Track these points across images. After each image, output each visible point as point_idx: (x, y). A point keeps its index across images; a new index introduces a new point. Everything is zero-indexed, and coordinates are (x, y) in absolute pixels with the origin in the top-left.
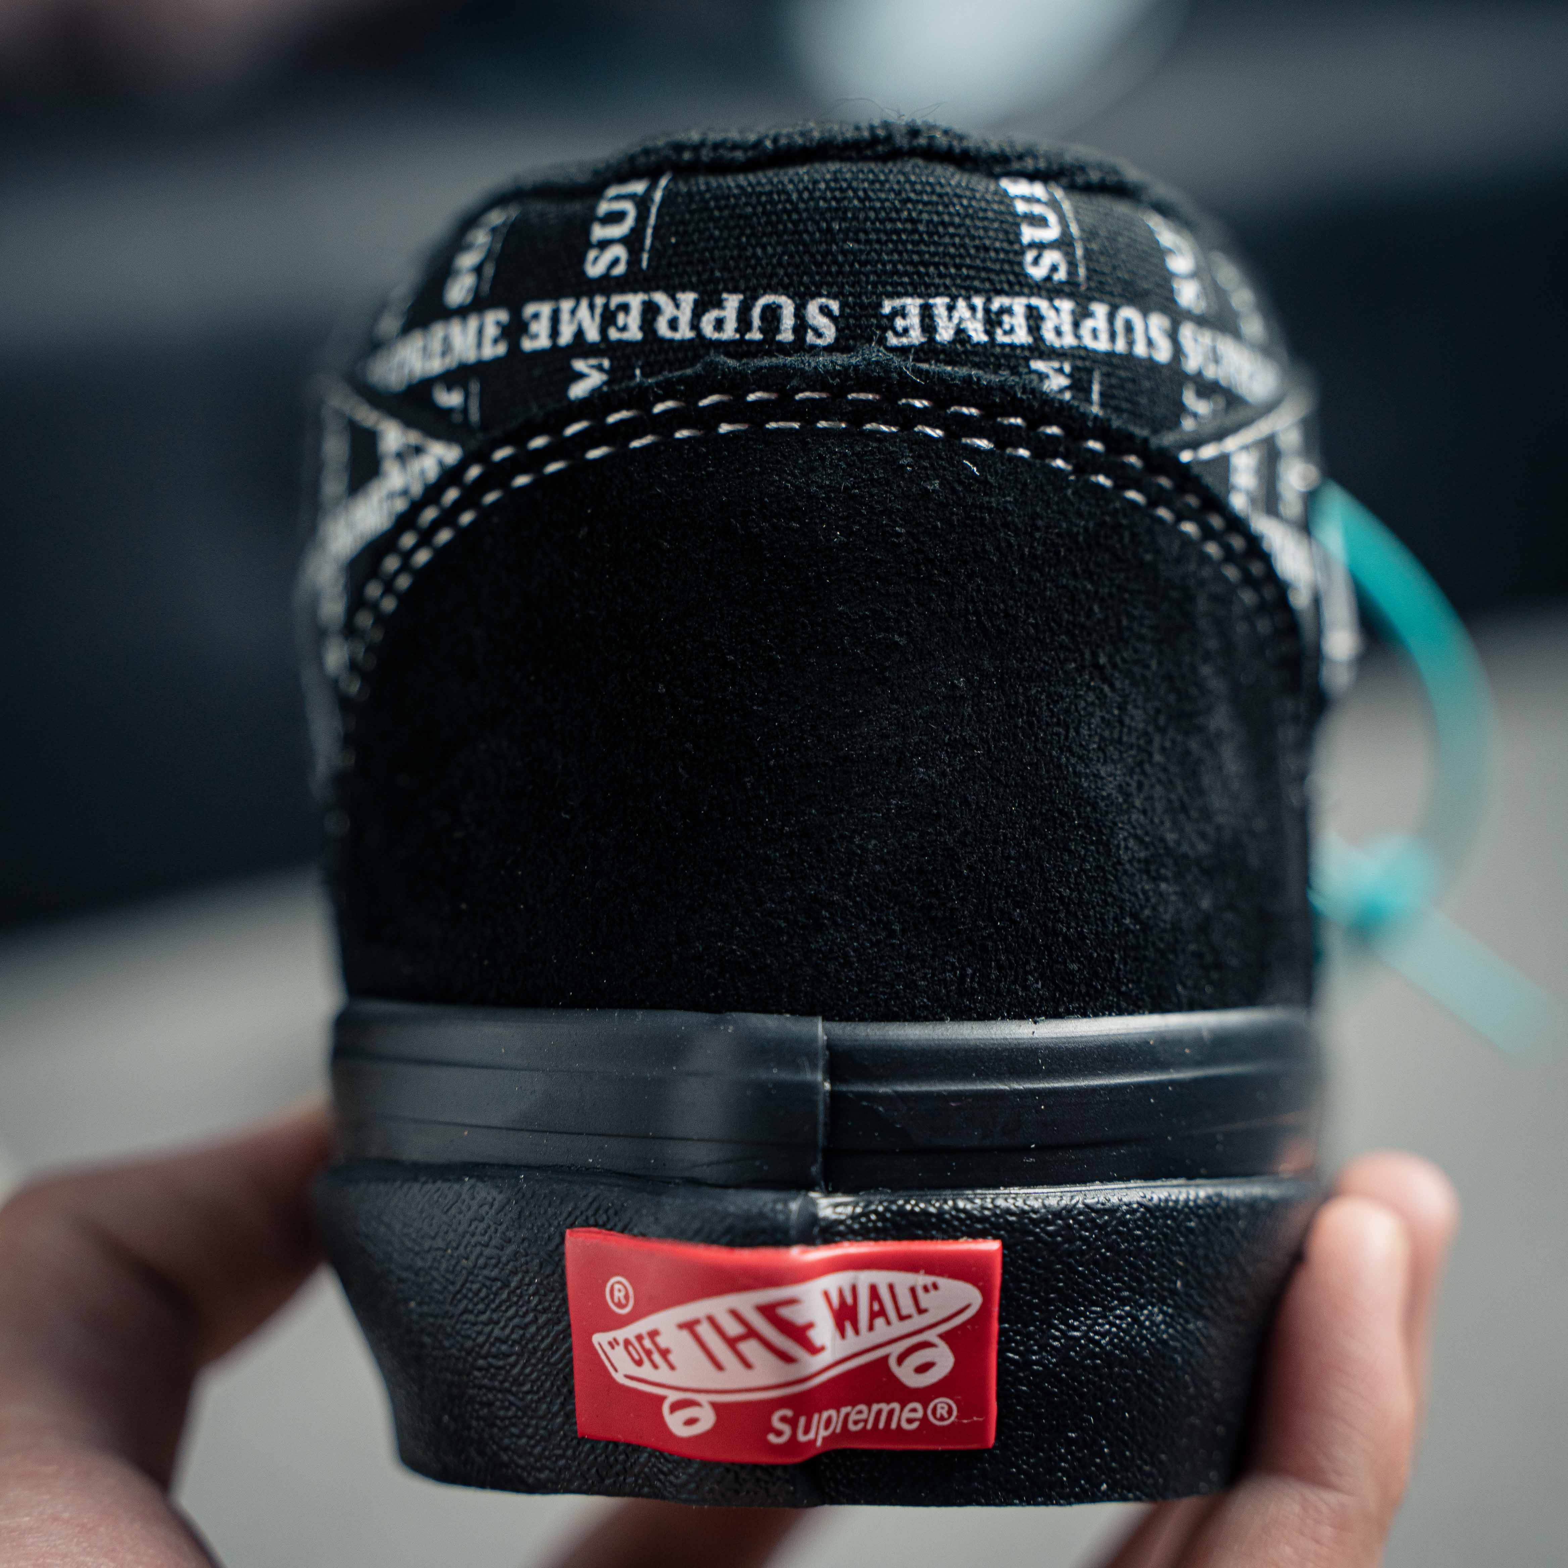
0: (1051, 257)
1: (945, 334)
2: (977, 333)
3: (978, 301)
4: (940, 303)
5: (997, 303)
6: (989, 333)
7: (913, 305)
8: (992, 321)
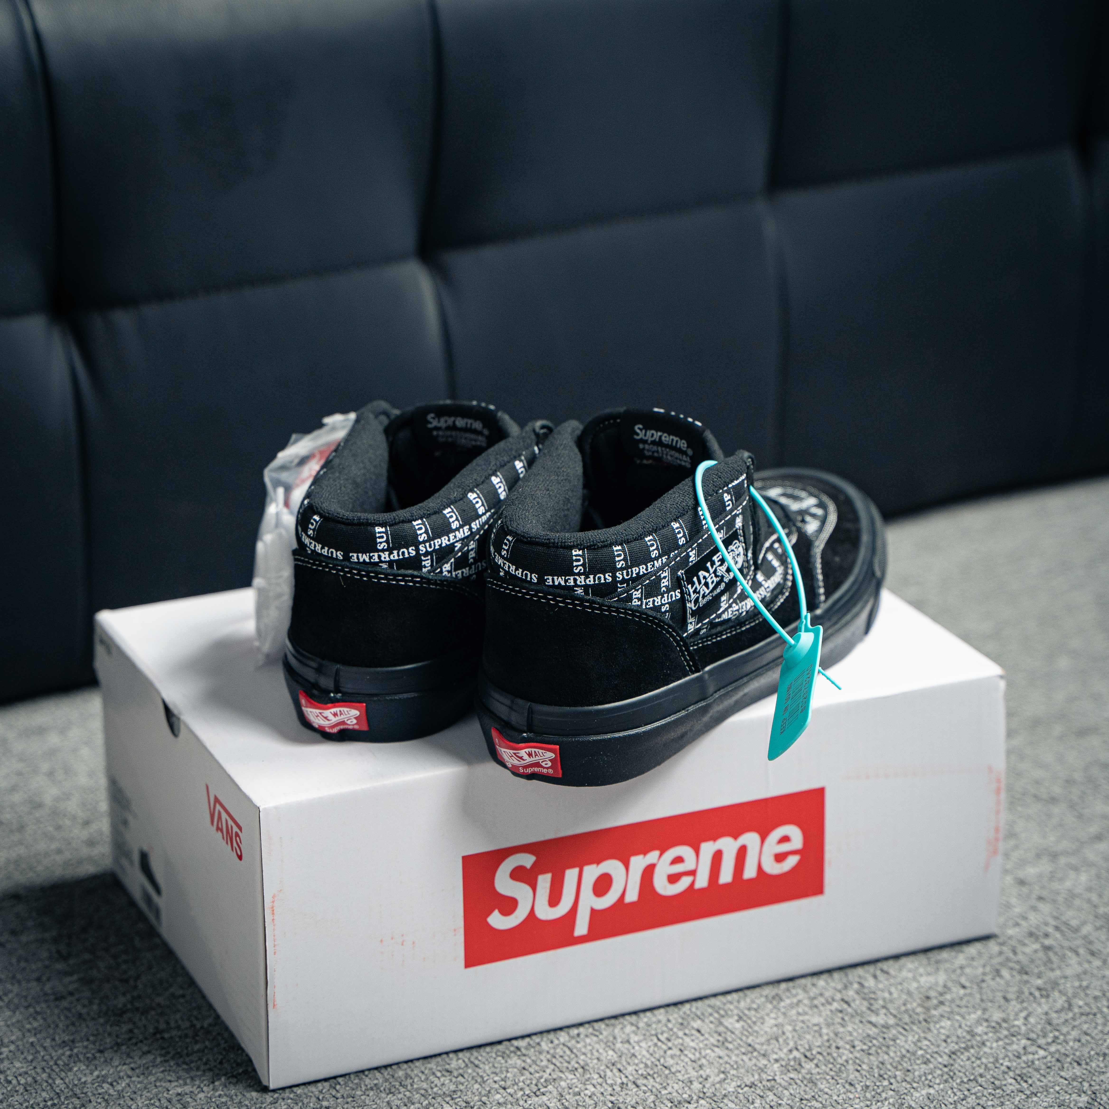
0: (580, 568)
1: (556, 583)
2: (563, 583)
3: (563, 578)
4: (556, 578)
5: (567, 578)
6: (565, 583)
7: (550, 578)
8: (566, 581)
